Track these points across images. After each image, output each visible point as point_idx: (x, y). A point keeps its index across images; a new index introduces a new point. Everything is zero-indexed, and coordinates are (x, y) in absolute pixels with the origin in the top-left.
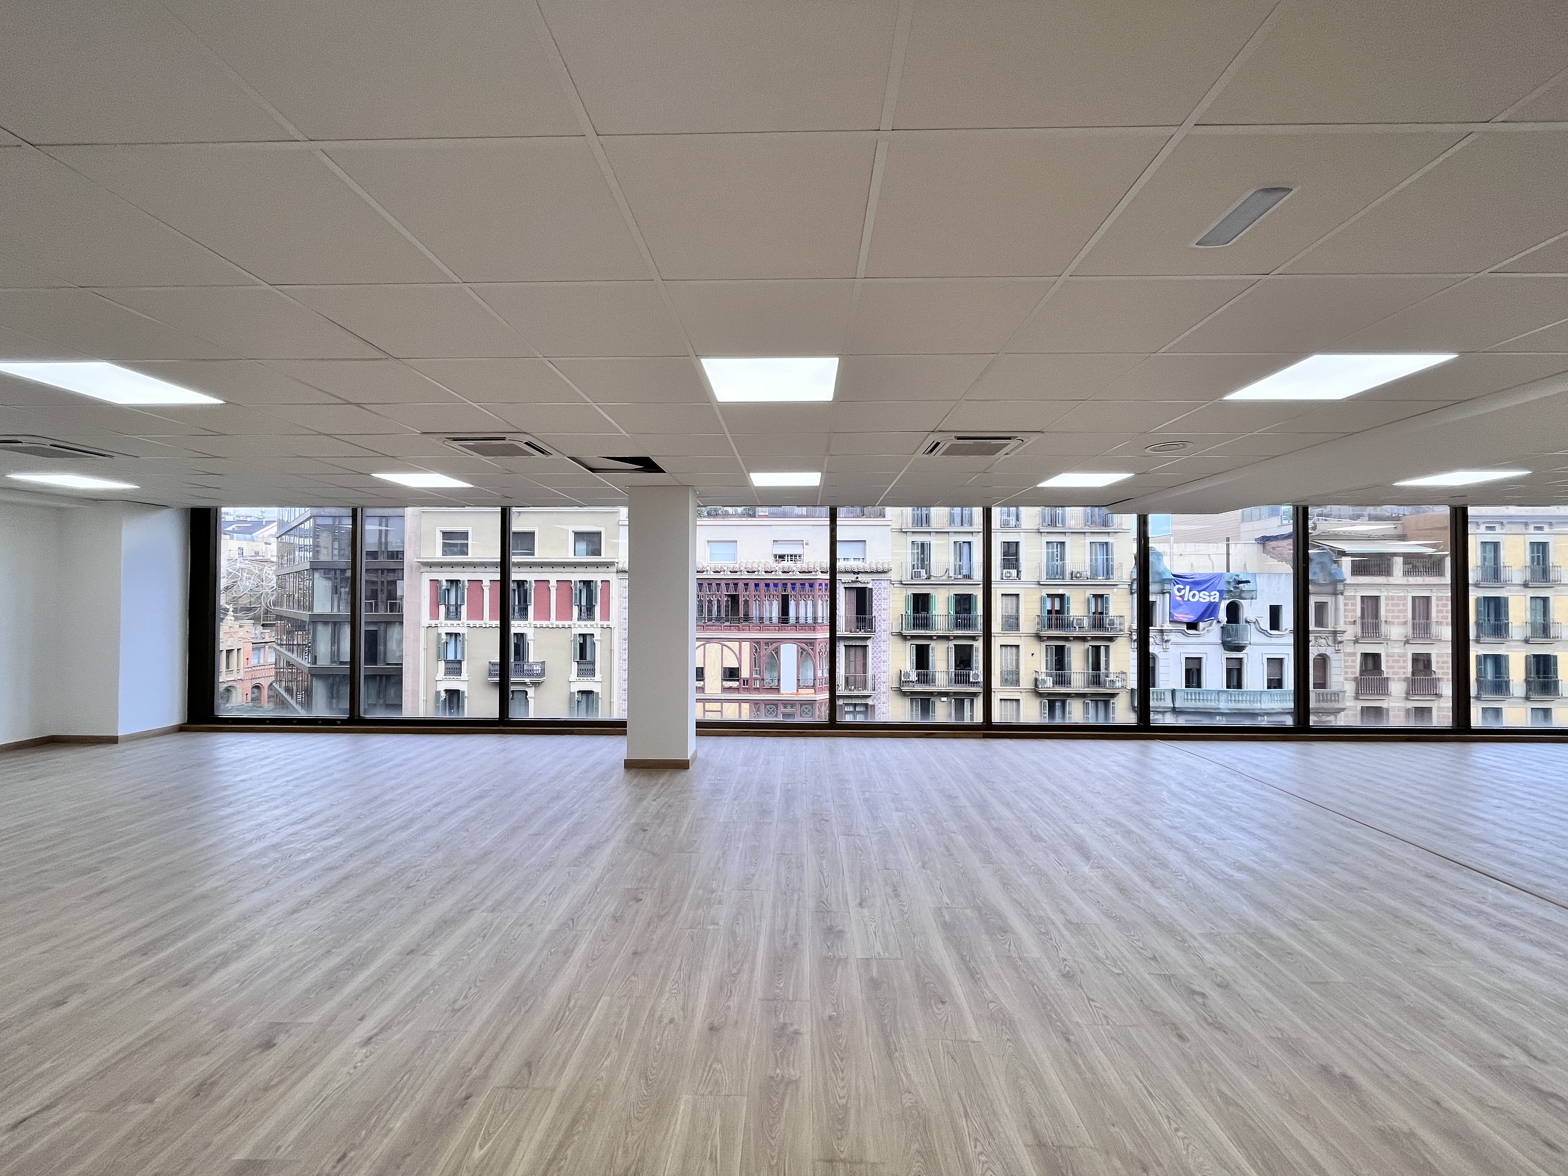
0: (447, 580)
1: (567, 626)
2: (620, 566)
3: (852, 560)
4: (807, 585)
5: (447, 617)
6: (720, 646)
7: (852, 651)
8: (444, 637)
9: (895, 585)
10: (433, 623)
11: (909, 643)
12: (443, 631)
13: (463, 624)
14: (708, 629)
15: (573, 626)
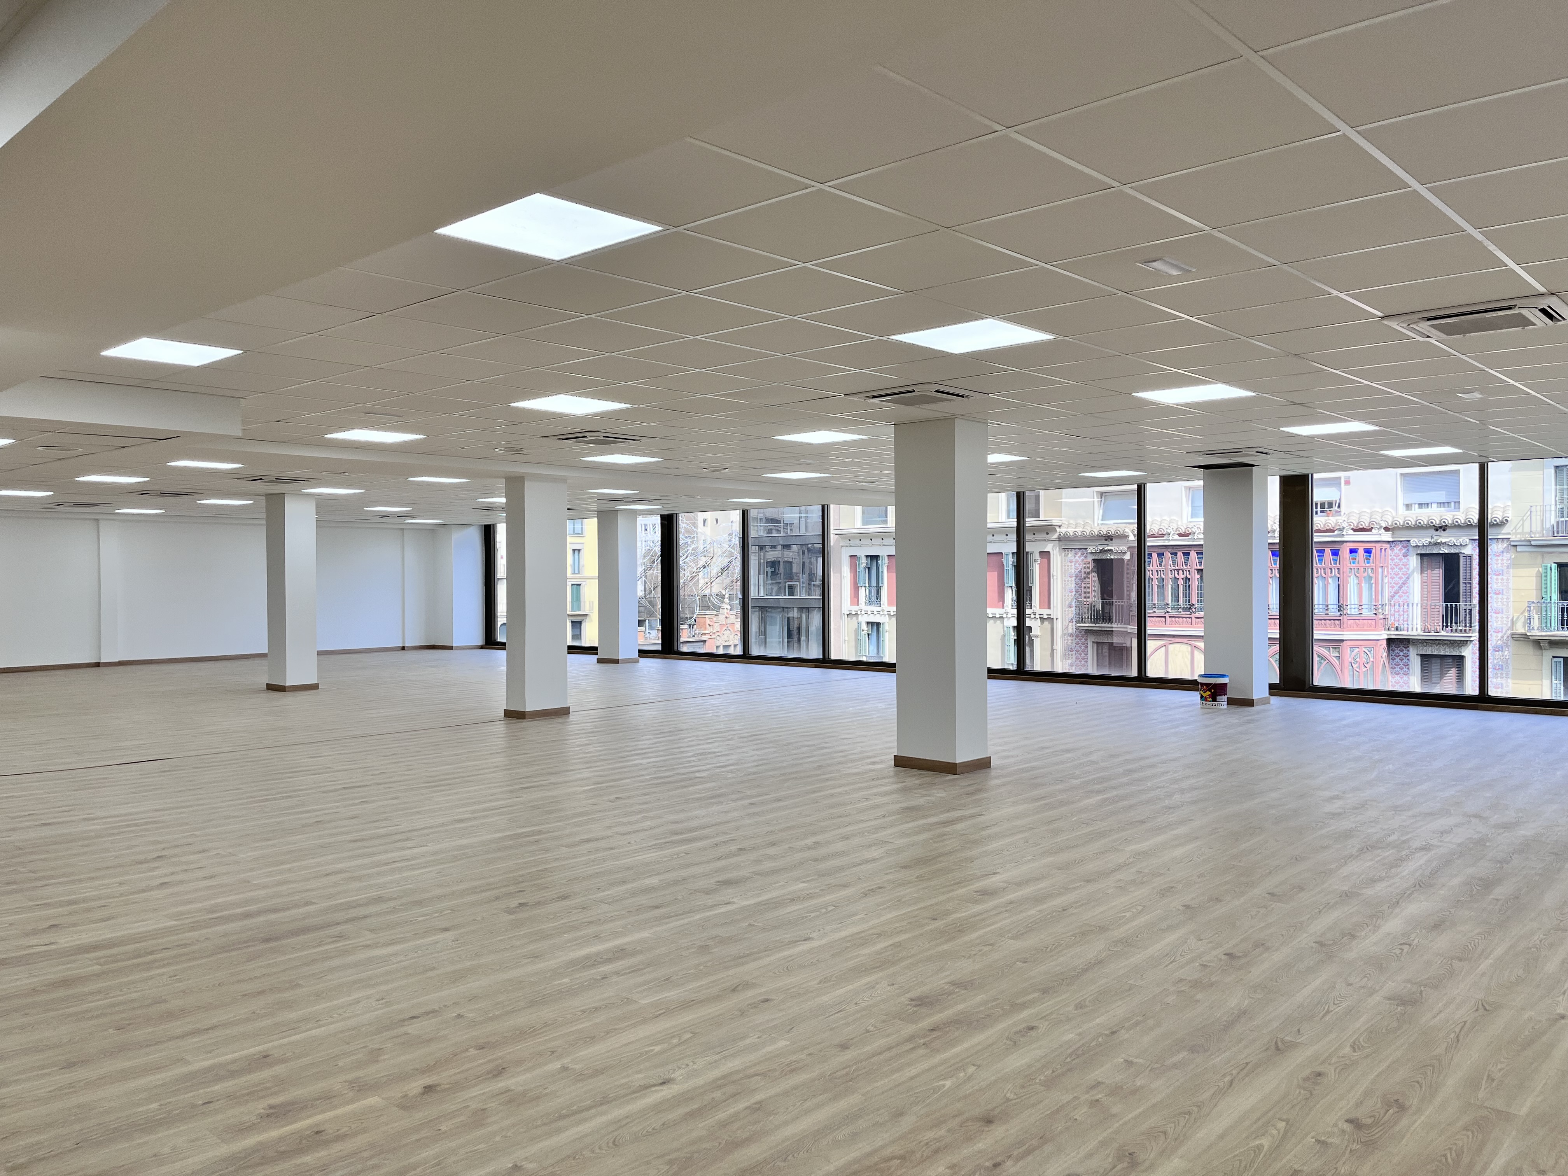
0: (867, 556)
1: (998, 616)
2: (1063, 530)
3: (1434, 506)
4: (1361, 551)
5: (869, 602)
6: (1189, 648)
7: (1436, 665)
8: (864, 626)
9: (1519, 549)
10: (854, 609)
11: (1548, 654)
12: (864, 619)
13: (883, 611)
14: (1172, 622)
15: (1005, 616)
